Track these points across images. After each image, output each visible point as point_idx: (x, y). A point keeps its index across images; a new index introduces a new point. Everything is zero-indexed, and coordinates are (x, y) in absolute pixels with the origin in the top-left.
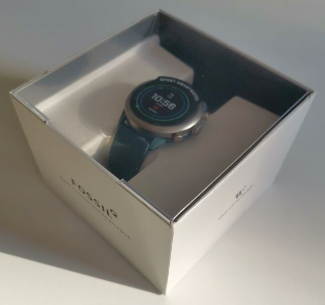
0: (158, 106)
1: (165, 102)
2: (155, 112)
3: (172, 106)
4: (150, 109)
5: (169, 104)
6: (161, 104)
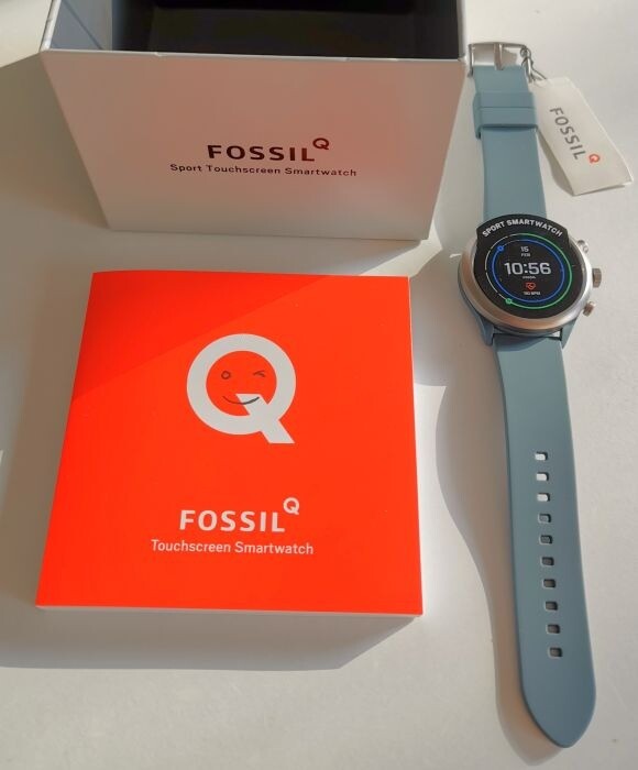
0: (529, 280)
1: (530, 268)
2: (539, 293)
3: (544, 268)
4: (527, 293)
5: (538, 266)
6: (529, 274)
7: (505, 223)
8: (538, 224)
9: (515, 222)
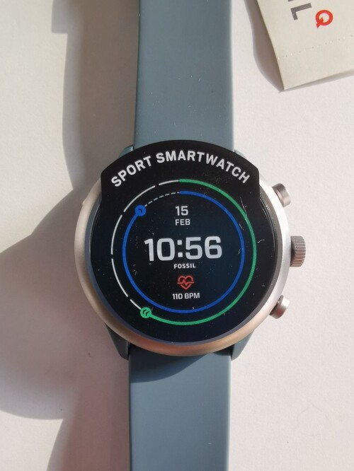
4: (177, 296)
5: (202, 243)
6: (184, 260)
7: (154, 160)
8: (211, 159)
9: (171, 156)
